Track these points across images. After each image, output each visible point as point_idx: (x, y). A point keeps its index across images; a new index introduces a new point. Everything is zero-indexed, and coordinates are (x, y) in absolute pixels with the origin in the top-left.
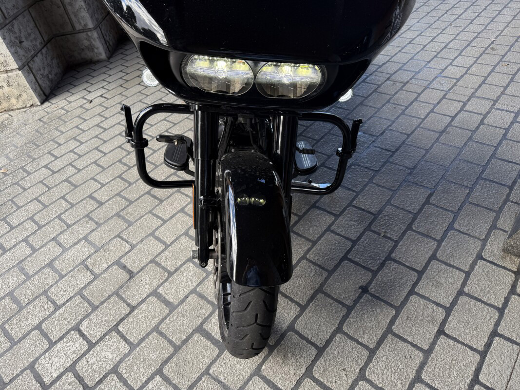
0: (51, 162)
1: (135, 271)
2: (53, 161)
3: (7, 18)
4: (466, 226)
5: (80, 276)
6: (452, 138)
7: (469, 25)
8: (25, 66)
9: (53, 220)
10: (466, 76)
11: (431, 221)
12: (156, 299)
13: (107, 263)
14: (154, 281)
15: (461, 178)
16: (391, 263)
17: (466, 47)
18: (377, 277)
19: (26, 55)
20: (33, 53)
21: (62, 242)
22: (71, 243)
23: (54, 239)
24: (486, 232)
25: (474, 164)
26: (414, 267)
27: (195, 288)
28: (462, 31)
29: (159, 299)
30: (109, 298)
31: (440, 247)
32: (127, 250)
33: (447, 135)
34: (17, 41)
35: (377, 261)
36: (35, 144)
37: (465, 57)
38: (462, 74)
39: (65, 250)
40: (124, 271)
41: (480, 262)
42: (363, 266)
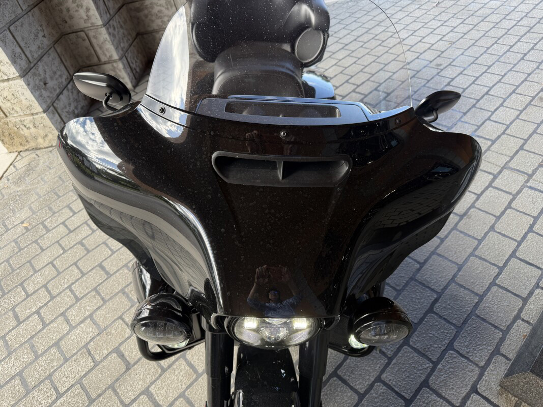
0: (69, 218)
1: (132, 363)
2: (71, 217)
3: (32, 61)
4: (467, 347)
5: (82, 362)
6: (473, 225)
7: (519, 61)
8: (50, 107)
9: (64, 290)
10: (504, 137)
11: (431, 335)
12: (147, 399)
13: (107, 350)
14: (148, 376)
15: (472, 280)
16: (380, 386)
17: (511, 94)
18: (363, 402)
19: (51, 96)
20: (58, 91)
21: (69, 318)
22: (78, 320)
23: (63, 314)
24: (487, 358)
25: (490, 263)
26: (403, 394)
27: (184, 392)
28: (511, 70)
29: (149, 399)
30: (105, 391)
31: (434, 372)
32: (127, 336)
33: (468, 219)
34: (42, 84)
35: (366, 382)
36: (56, 194)
37: (508, 109)
38: (500, 134)
39: (72, 328)
40: (121, 361)
41: (474, 396)
42: (351, 386)
